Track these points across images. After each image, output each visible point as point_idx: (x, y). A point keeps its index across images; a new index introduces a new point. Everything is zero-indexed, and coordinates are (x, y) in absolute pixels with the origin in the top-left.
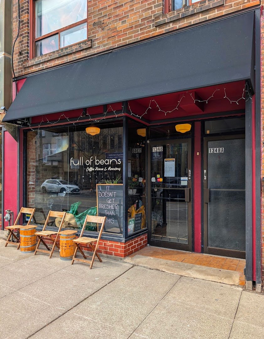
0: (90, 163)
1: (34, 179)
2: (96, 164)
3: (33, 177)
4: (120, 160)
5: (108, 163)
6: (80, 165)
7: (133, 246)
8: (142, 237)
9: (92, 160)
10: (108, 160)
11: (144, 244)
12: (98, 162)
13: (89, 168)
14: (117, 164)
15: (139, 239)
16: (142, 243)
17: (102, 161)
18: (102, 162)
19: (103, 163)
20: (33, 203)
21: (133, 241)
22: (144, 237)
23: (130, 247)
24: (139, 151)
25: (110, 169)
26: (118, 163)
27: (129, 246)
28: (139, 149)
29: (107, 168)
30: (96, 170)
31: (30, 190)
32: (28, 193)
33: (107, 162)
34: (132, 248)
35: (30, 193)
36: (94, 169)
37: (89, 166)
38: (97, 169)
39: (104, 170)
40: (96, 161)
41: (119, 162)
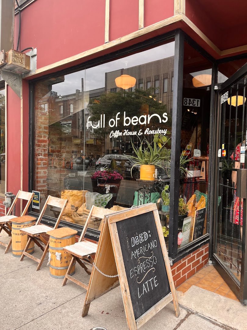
0: (116, 123)
1: (46, 151)
2: (125, 124)
3: (45, 148)
4: (166, 114)
5: (145, 122)
6: (101, 127)
7: (186, 267)
8: (201, 249)
9: (119, 119)
10: (145, 117)
11: (204, 261)
12: (127, 121)
13: (114, 132)
14: (160, 122)
15: (196, 254)
16: (201, 260)
17: (135, 119)
18: (134, 121)
19: (137, 123)
20: (44, 184)
21: (187, 260)
22: (204, 249)
23: (181, 271)
24: (196, 103)
25: (147, 131)
26: (163, 121)
27: (179, 269)
28: (196, 100)
29: (143, 131)
30: (124, 135)
31: (39, 166)
32: (36, 170)
33: (143, 120)
34: (184, 272)
35: (39, 170)
36: (121, 134)
37: (114, 129)
38: (126, 133)
39: (137, 134)
40: (125, 119)
41: (165, 119)
